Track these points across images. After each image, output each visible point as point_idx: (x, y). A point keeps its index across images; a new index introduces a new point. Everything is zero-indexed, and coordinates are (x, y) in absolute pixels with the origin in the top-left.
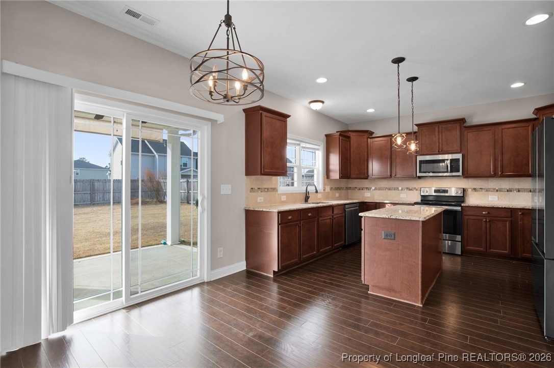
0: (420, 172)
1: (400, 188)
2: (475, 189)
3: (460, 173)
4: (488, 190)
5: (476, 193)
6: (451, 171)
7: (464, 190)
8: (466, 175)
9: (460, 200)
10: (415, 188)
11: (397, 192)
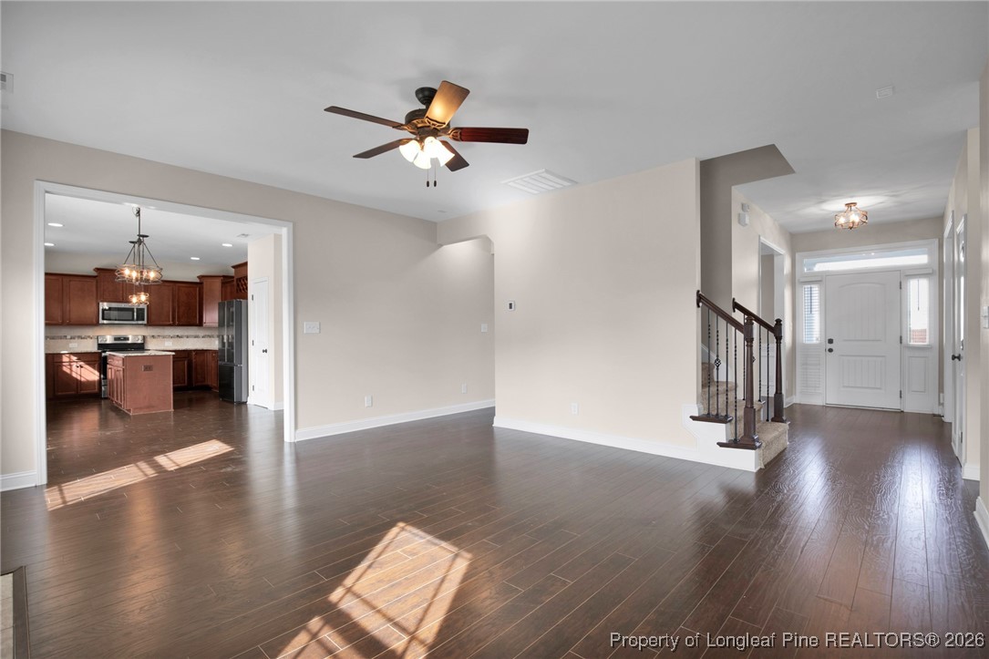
0: (103, 319)
1: (69, 337)
2: (153, 336)
3: (145, 322)
4: (164, 337)
5: (155, 340)
6: (137, 320)
7: (144, 338)
8: (150, 324)
9: (140, 347)
10: (89, 337)
11: (64, 341)
